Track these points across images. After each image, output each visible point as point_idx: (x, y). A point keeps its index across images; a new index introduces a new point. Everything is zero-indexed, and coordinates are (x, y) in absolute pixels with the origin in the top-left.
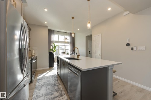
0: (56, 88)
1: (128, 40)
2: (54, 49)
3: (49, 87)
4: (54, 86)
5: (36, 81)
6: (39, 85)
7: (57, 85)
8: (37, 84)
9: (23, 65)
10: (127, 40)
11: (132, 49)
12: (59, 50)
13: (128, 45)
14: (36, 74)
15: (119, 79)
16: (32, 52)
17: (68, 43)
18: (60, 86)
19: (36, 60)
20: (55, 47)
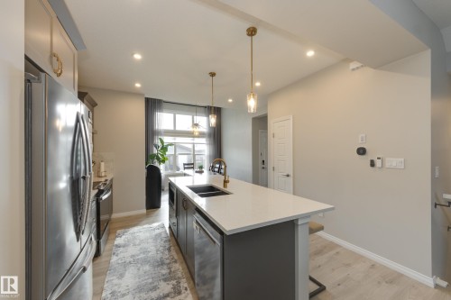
0: (165, 271)
1: (362, 138)
2: (162, 155)
3: (147, 268)
4: (158, 266)
5: (111, 250)
6: (120, 262)
7: (168, 261)
8: (114, 259)
9: (79, 217)
10: (360, 139)
11: (373, 164)
12: (175, 156)
13: (362, 151)
14: (109, 230)
15: (340, 246)
16: (99, 168)
17: (201, 135)
18: (174, 265)
19: (110, 193)
20: (164, 149)
